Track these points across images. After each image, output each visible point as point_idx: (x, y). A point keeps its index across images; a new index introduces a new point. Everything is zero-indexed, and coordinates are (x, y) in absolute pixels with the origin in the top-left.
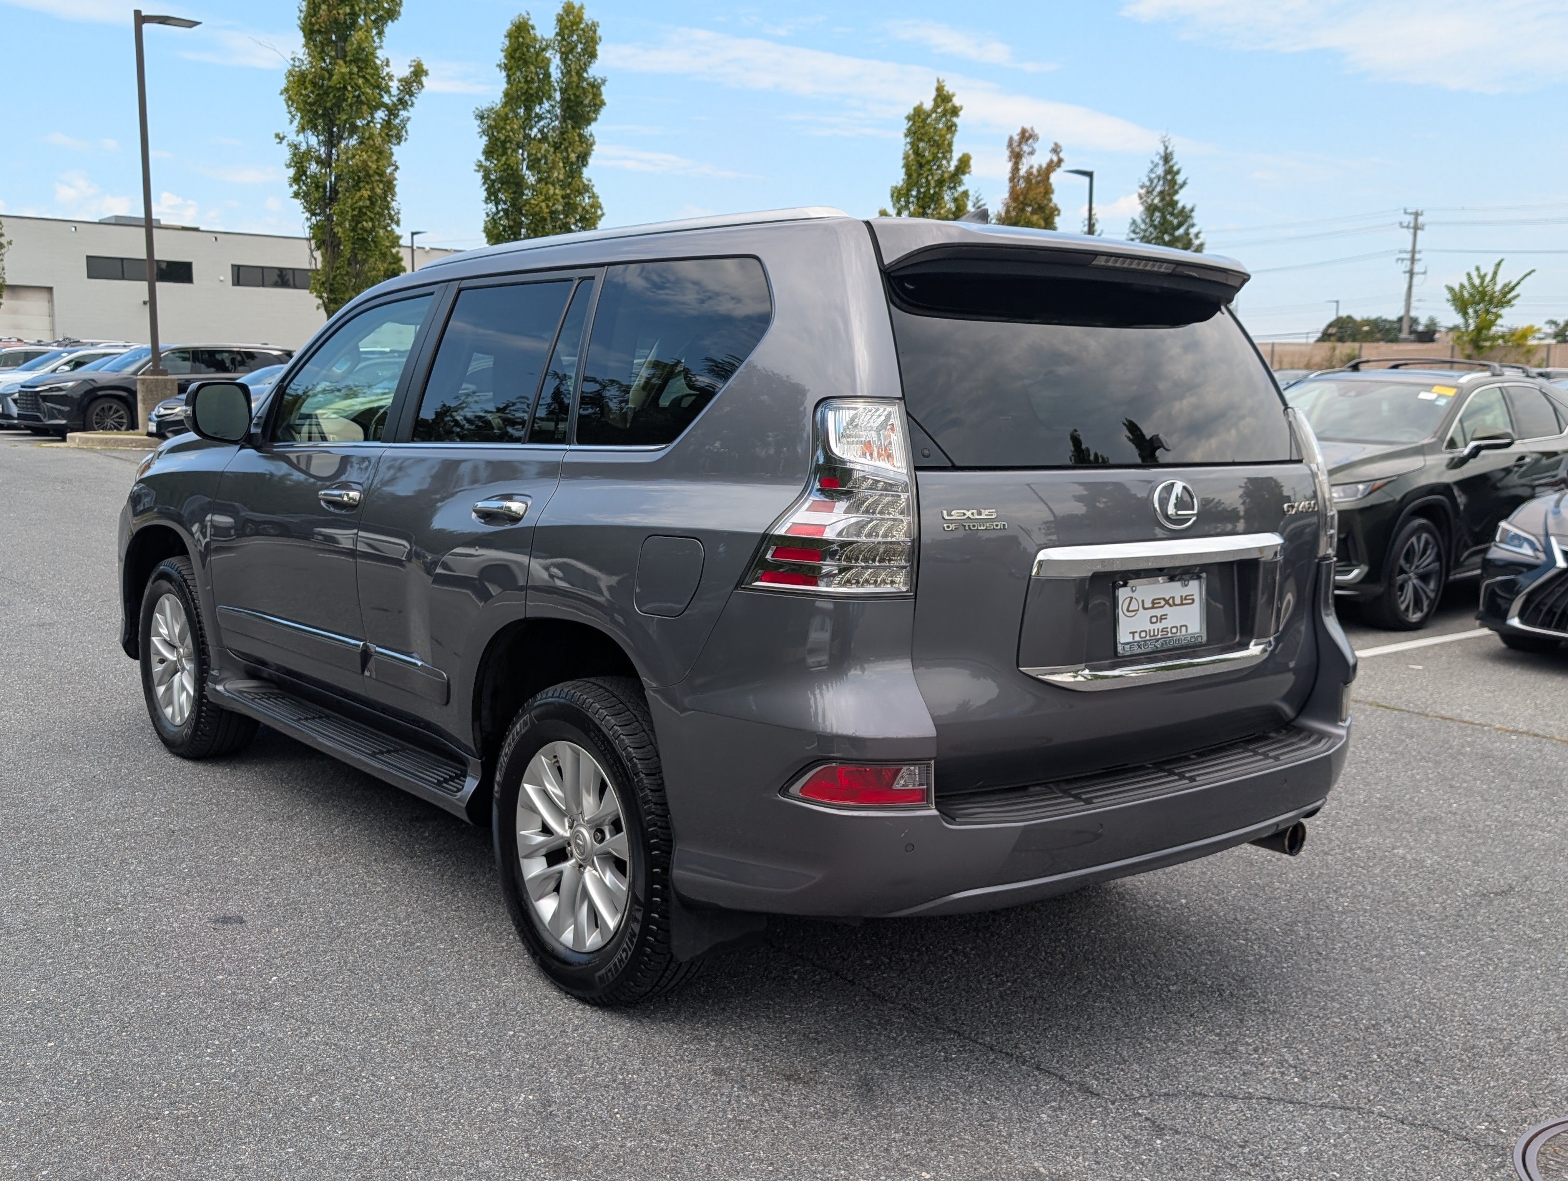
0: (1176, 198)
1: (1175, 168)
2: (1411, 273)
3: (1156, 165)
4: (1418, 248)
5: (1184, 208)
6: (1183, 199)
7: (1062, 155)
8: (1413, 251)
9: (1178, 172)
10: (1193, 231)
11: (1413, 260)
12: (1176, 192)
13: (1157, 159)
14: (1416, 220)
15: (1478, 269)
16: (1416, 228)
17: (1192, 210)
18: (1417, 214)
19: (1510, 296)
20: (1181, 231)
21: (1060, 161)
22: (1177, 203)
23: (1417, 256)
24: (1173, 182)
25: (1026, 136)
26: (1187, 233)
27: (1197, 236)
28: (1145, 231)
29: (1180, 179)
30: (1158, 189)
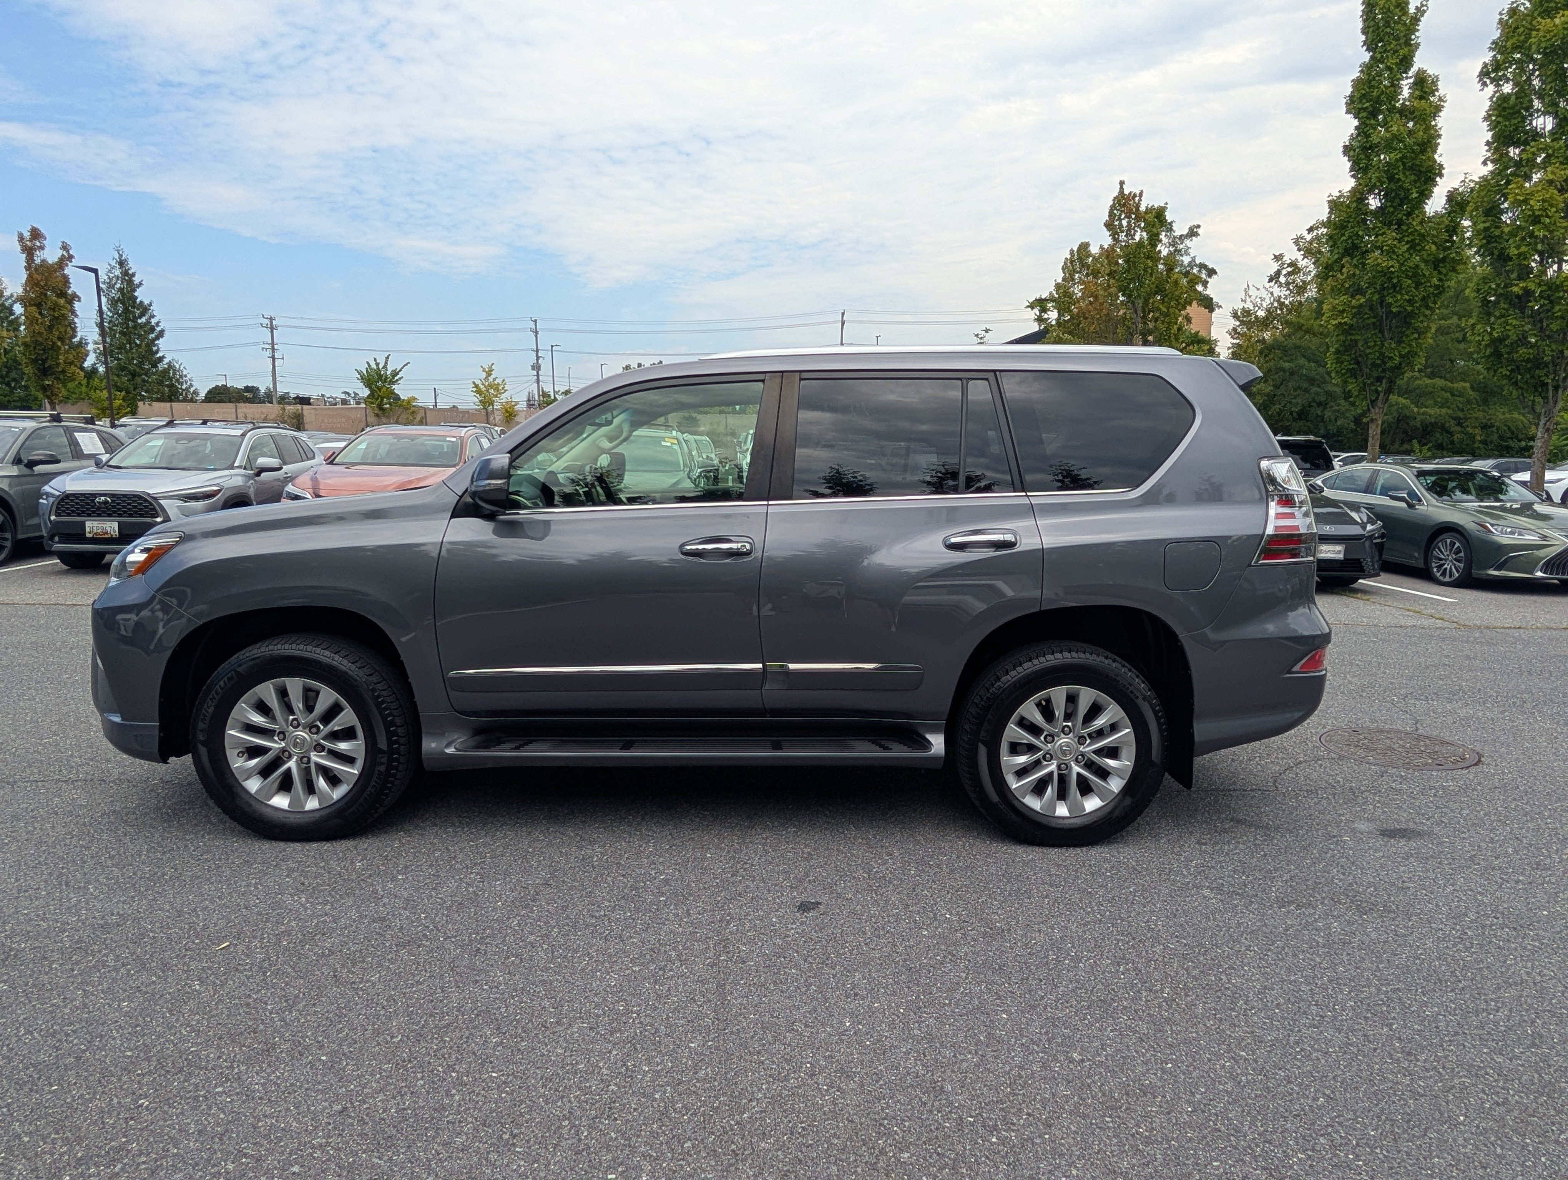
0: (136, 294)
1: (130, 272)
2: (274, 359)
3: (114, 267)
4: (275, 341)
5: (141, 302)
6: (141, 295)
7: (71, 252)
8: (273, 344)
9: (133, 275)
10: (153, 321)
11: (273, 349)
12: (135, 290)
13: (113, 263)
14: (271, 323)
15: (375, 360)
16: (272, 329)
17: (150, 305)
18: (271, 319)
19: (396, 378)
20: (143, 320)
21: (71, 257)
22: (136, 298)
23: (276, 347)
24: (130, 282)
25: (36, 234)
26: (148, 322)
27: (157, 324)
28: (112, 317)
29: (136, 280)
30: (118, 286)
